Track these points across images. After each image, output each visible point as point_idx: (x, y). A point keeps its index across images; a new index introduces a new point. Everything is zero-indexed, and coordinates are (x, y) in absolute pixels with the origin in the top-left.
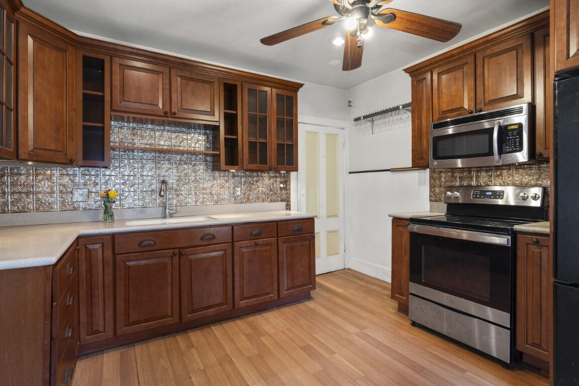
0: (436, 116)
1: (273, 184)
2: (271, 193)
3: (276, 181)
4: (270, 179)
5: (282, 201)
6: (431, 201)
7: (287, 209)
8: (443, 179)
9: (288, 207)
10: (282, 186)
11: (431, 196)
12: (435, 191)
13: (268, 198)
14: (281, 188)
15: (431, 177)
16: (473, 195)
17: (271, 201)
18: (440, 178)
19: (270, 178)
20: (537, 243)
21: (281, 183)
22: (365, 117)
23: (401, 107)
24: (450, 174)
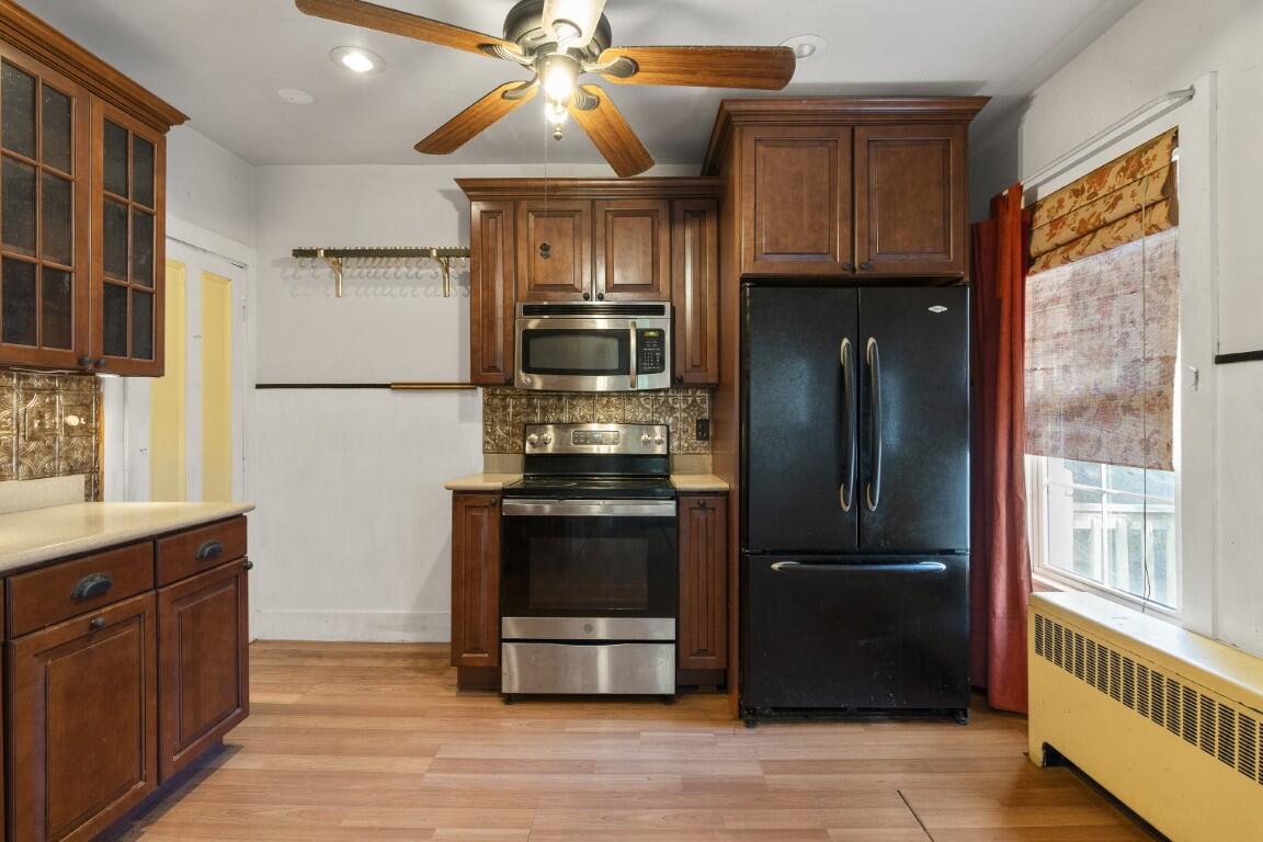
0: (524, 290)
1: (41, 416)
2: (33, 445)
3: (53, 403)
4: (28, 398)
5: (71, 471)
6: (484, 453)
7: (88, 498)
8: (511, 410)
9: (94, 492)
10: (73, 420)
11: (486, 443)
12: (494, 431)
13: (18, 464)
14: (69, 429)
15: (487, 405)
16: (575, 438)
17: (31, 476)
18: (505, 407)
19: (28, 394)
20: (703, 506)
21: (70, 410)
22: (329, 253)
23: (434, 253)
24: (524, 400)
